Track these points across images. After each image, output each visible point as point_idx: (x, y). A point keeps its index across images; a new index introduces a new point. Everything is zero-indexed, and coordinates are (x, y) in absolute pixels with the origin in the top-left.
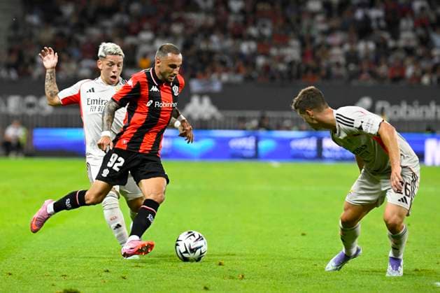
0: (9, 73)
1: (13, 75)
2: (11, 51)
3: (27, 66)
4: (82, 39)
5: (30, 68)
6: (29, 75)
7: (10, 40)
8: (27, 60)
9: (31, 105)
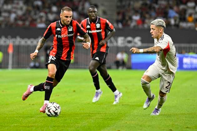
0: (118, 25)
1: (120, 26)
2: (118, 13)
3: (127, 21)
4: (157, 6)
5: (129, 22)
6: (129, 26)
7: (118, 7)
8: (127, 18)
9: (130, 42)
